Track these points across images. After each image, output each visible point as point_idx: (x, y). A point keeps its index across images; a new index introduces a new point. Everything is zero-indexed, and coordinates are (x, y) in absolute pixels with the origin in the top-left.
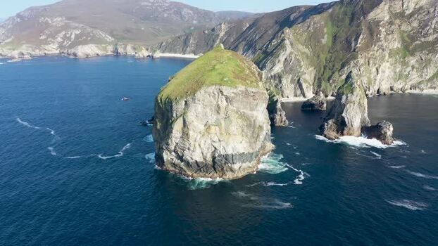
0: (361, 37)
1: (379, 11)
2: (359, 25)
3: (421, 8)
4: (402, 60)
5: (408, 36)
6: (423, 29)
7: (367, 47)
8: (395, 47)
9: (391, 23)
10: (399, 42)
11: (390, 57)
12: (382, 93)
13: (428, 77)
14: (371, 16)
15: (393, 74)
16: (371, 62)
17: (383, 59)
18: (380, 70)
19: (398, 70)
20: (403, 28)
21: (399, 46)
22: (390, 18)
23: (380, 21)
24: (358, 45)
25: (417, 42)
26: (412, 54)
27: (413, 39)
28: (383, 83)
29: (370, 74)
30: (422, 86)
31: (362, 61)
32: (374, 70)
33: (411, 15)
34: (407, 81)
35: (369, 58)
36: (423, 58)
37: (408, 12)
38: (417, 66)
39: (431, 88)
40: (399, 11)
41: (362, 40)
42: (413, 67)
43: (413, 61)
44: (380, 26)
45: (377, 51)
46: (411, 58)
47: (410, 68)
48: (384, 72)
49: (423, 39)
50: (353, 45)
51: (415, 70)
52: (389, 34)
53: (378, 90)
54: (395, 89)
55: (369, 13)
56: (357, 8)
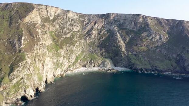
0: (23, 38)
1: (33, 16)
2: (18, 28)
3: (58, 15)
4: (56, 53)
5: (55, 34)
6: (63, 29)
7: (31, 47)
8: (50, 44)
9: (43, 26)
10: (51, 40)
11: (49, 52)
12: (49, 82)
13: (73, 62)
14: (27, 19)
15: (53, 64)
16: (37, 60)
17: (44, 55)
18: (45, 65)
19: (55, 61)
20: (51, 29)
21: (52, 42)
22: (42, 22)
23: (36, 24)
24: (22, 46)
25: (62, 39)
26: (61, 48)
27: (59, 36)
28: (48, 74)
29: (39, 70)
30: (71, 68)
31: (29, 61)
32: (41, 66)
33: (54, 20)
34: (63, 67)
35: (35, 57)
36: (68, 49)
37: (51, 18)
38: (65, 55)
39: (76, 68)
40: (45, 17)
41: (24, 41)
42: (64, 57)
43: (62, 52)
44: (36, 28)
45: (40, 49)
46: (61, 50)
47: (62, 58)
48: (47, 65)
49: (64, 37)
50: (17, 46)
51: (65, 58)
52: (44, 34)
53: (46, 81)
54: (56, 76)
55: (25, 16)
56: (13, 13)
